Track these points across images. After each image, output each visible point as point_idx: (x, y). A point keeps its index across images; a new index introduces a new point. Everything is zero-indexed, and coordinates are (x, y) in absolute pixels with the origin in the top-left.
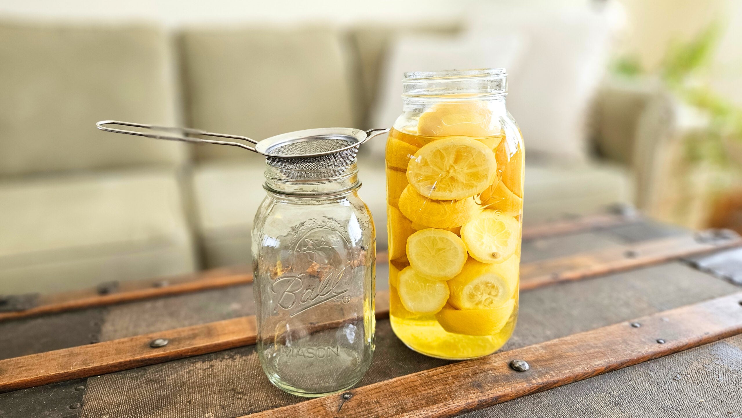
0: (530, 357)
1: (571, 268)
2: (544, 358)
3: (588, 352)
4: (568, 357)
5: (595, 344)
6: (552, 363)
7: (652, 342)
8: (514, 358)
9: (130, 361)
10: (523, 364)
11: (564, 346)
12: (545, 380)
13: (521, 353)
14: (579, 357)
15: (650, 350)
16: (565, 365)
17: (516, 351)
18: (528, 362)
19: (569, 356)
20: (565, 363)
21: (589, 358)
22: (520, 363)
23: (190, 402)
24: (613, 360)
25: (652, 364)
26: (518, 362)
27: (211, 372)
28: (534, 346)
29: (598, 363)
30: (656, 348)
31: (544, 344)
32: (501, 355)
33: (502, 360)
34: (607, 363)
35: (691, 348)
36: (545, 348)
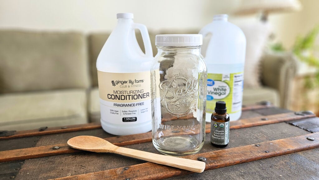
0: (207, 156)
2: (214, 157)
3: (234, 155)
5: (237, 152)
6: (216, 159)
7: (263, 152)
8: (200, 156)
9: (43, 154)
10: (204, 159)
11: (224, 152)
12: (212, 165)
14: (229, 157)
15: (261, 155)
16: (222, 160)
18: (206, 158)
19: (225, 156)
21: (234, 157)
22: (202, 158)
23: (63, 169)
24: (244, 158)
25: (262, 161)
28: (210, 152)
29: (237, 159)
30: (264, 154)
32: (195, 155)
33: (195, 157)
34: (241, 159)
35: (281, 155)
36: (215, 153)
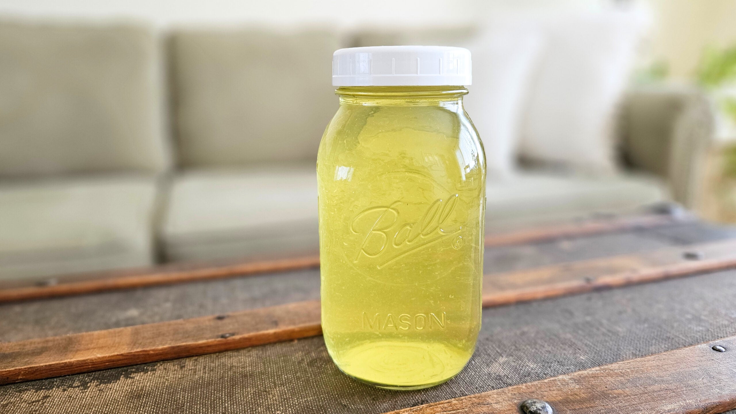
0: (554, 395)
1: (612, 271)
2: (579, 398)
3: (650, 388)
4: (618, 397)
5: (658, 376)
6: (591, 407)
8: (528, 396)
10: (544, 408)
11: (609, 378)
13: (540, 388)
14: (636, 396)
17: (532, 385)
18: (552, 404)
19: (619, 395)
20: (613, 406)
21: (652, 398)
22: (539, 406)
26: (535, 402)
27: (37, 408)
28: (560, 377)
29: (670, 407)
31: (576, 374)
32: (507, 392)
33: (509, 400)
36: (578, 381)
